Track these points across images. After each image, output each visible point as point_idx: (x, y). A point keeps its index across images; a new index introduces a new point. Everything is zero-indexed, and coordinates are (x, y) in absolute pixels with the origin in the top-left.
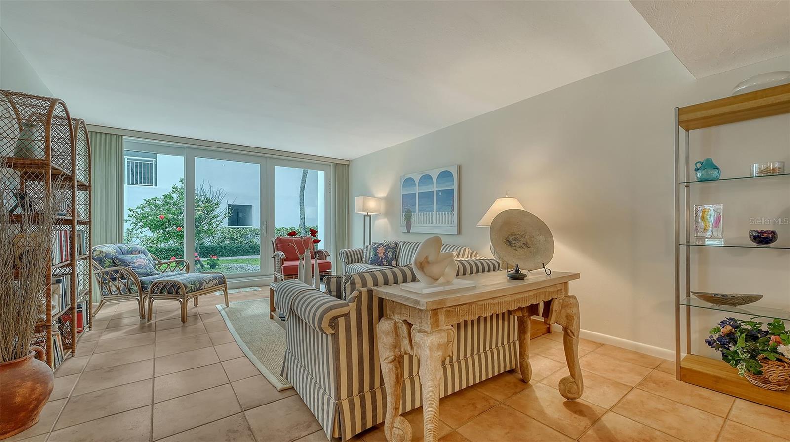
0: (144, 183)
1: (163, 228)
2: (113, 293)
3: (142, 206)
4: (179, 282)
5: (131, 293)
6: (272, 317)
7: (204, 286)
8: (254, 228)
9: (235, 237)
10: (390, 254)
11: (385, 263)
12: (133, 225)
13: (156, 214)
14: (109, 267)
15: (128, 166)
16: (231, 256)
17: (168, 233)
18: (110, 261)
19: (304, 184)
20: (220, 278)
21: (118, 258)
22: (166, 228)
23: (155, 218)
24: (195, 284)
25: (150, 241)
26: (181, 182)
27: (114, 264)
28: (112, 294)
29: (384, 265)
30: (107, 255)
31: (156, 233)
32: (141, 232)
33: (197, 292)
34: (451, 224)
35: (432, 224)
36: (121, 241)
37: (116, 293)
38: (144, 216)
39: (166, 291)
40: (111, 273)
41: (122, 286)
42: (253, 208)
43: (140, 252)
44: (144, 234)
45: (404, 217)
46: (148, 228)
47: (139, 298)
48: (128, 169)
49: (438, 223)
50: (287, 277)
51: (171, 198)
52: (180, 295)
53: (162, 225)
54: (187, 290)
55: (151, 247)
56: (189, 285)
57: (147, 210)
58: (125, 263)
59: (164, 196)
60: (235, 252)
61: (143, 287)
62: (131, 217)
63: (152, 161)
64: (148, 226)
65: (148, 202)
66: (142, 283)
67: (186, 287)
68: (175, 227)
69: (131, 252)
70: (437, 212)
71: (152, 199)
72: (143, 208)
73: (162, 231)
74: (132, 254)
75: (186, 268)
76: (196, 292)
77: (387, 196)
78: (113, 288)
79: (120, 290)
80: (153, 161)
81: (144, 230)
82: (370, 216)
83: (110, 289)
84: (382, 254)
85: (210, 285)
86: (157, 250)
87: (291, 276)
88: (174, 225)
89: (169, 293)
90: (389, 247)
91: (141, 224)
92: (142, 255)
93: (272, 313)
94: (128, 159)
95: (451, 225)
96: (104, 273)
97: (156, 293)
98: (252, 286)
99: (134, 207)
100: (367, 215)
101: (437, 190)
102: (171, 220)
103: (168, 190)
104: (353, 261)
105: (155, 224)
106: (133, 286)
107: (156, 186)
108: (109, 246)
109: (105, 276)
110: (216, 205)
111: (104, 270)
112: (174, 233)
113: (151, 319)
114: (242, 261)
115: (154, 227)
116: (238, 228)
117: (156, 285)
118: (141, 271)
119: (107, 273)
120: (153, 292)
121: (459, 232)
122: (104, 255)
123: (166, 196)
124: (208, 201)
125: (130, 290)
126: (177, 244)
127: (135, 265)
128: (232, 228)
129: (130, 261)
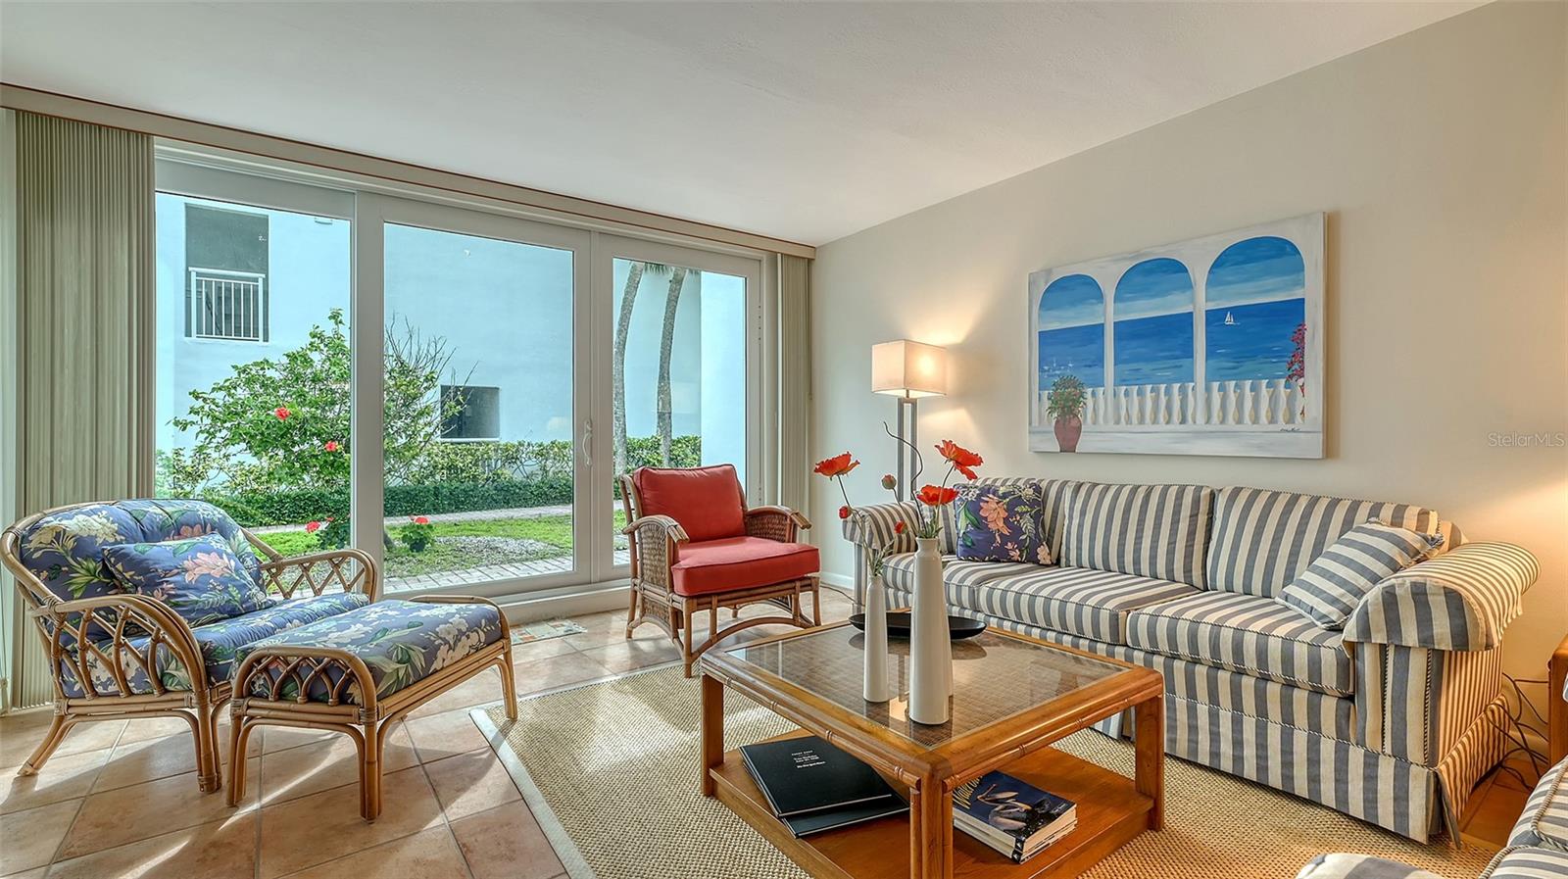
0: (238, 333)
1: (286, 445)
2: (100, 689)
3: (227, 384)
4: (351, 659)
5: (167, 691)
6: (711, 790)
7: (439, 660)
8: (502, 442)
9: (461, 465)
10: (1027, 524)
11: (1015, 554)
12: (202, 437)
13: (264, 407)
14: (89, 591)
15: (199, 293)
16: (453, 512)
17: (300, 456)
18: (92, 565)
19: (623, 334)
20: (491, 620)
21: (126, 555)
22: (294, 443)
23: (263, 418)
24: (409, 660)
25: (252, 477)
26: (333, 321)
27: (109, 580)
28: (96, 695)
29: (1010, 560)
30: (83, 547)
31: (265, 458)
32: (227, 457)
33: (420, 686)
34: (1291, 420)
35: (1183, 421)
36: (145, 490)
37: (112, 689)
38: (234, 412)
39: (302, 691)
40: (90, 619)
41: (133, 669)
42: (501, 394)
43: (206, 527)
44: (233, 460)
45: (1047, 404)
46: (243, 445)
47: (195, 712)
48: (199, 300)
49: (1215, 419)
50: (695, 601)
51: (308, 362)
52: (354, 710)
53: (282, 437)
54: (383, 687)
55: (254, 491)
56: (390, 667)
57: (242, 393)
58: (149, 578)
59: (288, 356)
60: (462, 503)
61: (210, 669)
62: (197, 413)
63: (256, 280)
64: (244, 440)
65: (244, 371)
66: (209, 653)
67: (377, 674)
68: (316, 442)
69: (175, 529)
70: (1208, 381)
71: (255, 364)
72: (229, 388)
73: (281, 453)
74: (179, 534)
75: (367, 582)
76: (414, 689)
77: (968, 338)
78: (101, 673)
79: (124, 680)
80: (260, 280)
81: (232, 449)
82: (914, 403)
83: (88, 674)
84: (1001, 524)
85: (460, 652)
86: (270, 498)
87: (708, 600)
88: (314, 434)
89: (311, 698)
90: (1019, 501)
91: (224, 433)
92: (215, 540)
93: (712, 772)
94: (198, 274)
95: (1289, 427)
96: (63, 617)
97: (260, 696)
98: (553, 619)
99: (205, 388)
100: (908, 400)
101: (1212, 306)
102: (305, 421)
103: (299, 342)
104: (904, 547)
105: (262, 434)
106: (173, 665)
107: (266, 339)
108: (94, 512)
109: (69, 627)
110: (426, 380)
111: (64, 606)
112: (316, 456)
113: (240, 799)
114: (485, 527)
115: (260, 442)
116: (468, 443)
117: (261, 665)
118: (208, 598)
119: (76, 616)
120: (250, 694)
121: (1330, 451)
122: (70, 544)
123: (292, 357)
124: (404, 370)
125: (161, 683)
126: (320, 483)
127: (188, 578)
128: (452, 444)
129: (167, 564)
